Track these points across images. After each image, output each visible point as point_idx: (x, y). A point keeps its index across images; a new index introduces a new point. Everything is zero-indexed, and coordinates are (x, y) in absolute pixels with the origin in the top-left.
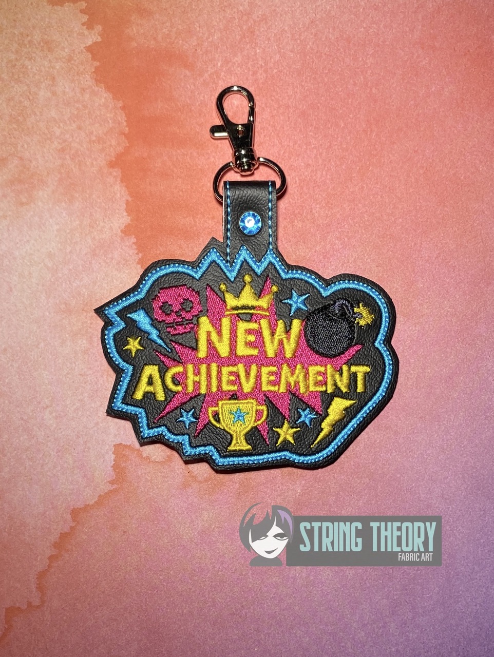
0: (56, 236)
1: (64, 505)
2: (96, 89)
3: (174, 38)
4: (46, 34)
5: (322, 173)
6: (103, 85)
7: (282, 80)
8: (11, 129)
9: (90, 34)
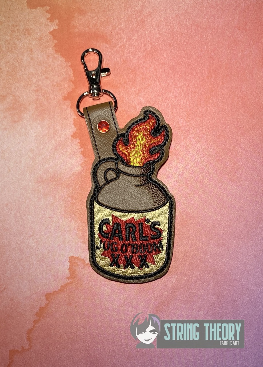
0: (34, 140)
1: (41, 292)
2: (56, 56)
3: (99, 26)
4: (27, 25)
5: (184, 101)
6: (59, 54)
7: (160, 49)
8: (8, 79)
9: (52, 24)
